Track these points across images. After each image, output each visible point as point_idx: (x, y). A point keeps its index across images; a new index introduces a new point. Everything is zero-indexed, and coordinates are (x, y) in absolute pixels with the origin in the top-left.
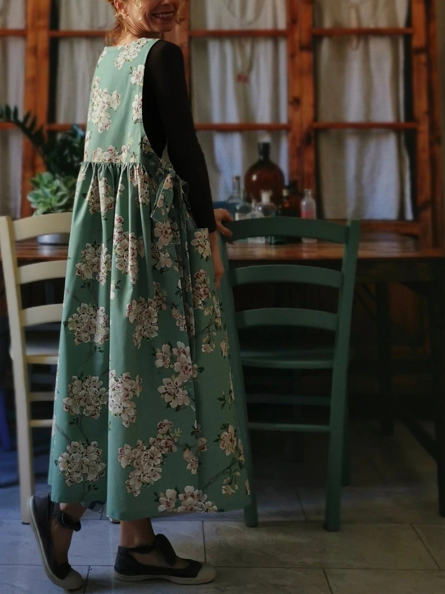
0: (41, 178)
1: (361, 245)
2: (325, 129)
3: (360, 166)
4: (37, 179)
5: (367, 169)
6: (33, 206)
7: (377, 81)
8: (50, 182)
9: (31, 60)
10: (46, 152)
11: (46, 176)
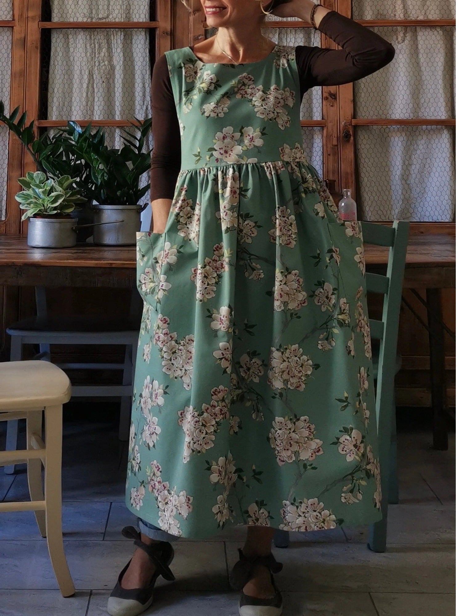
0: (32, 178)
1: (409, 248)
2: (367, 126)
3: (407, 165)
4: (27, 179)
5: (415, 168)
6: (22, 207)
7: (426, 75)
8: (42, 182)
9: (19, 52)
10: (38, 151)
11: (38, 175)
